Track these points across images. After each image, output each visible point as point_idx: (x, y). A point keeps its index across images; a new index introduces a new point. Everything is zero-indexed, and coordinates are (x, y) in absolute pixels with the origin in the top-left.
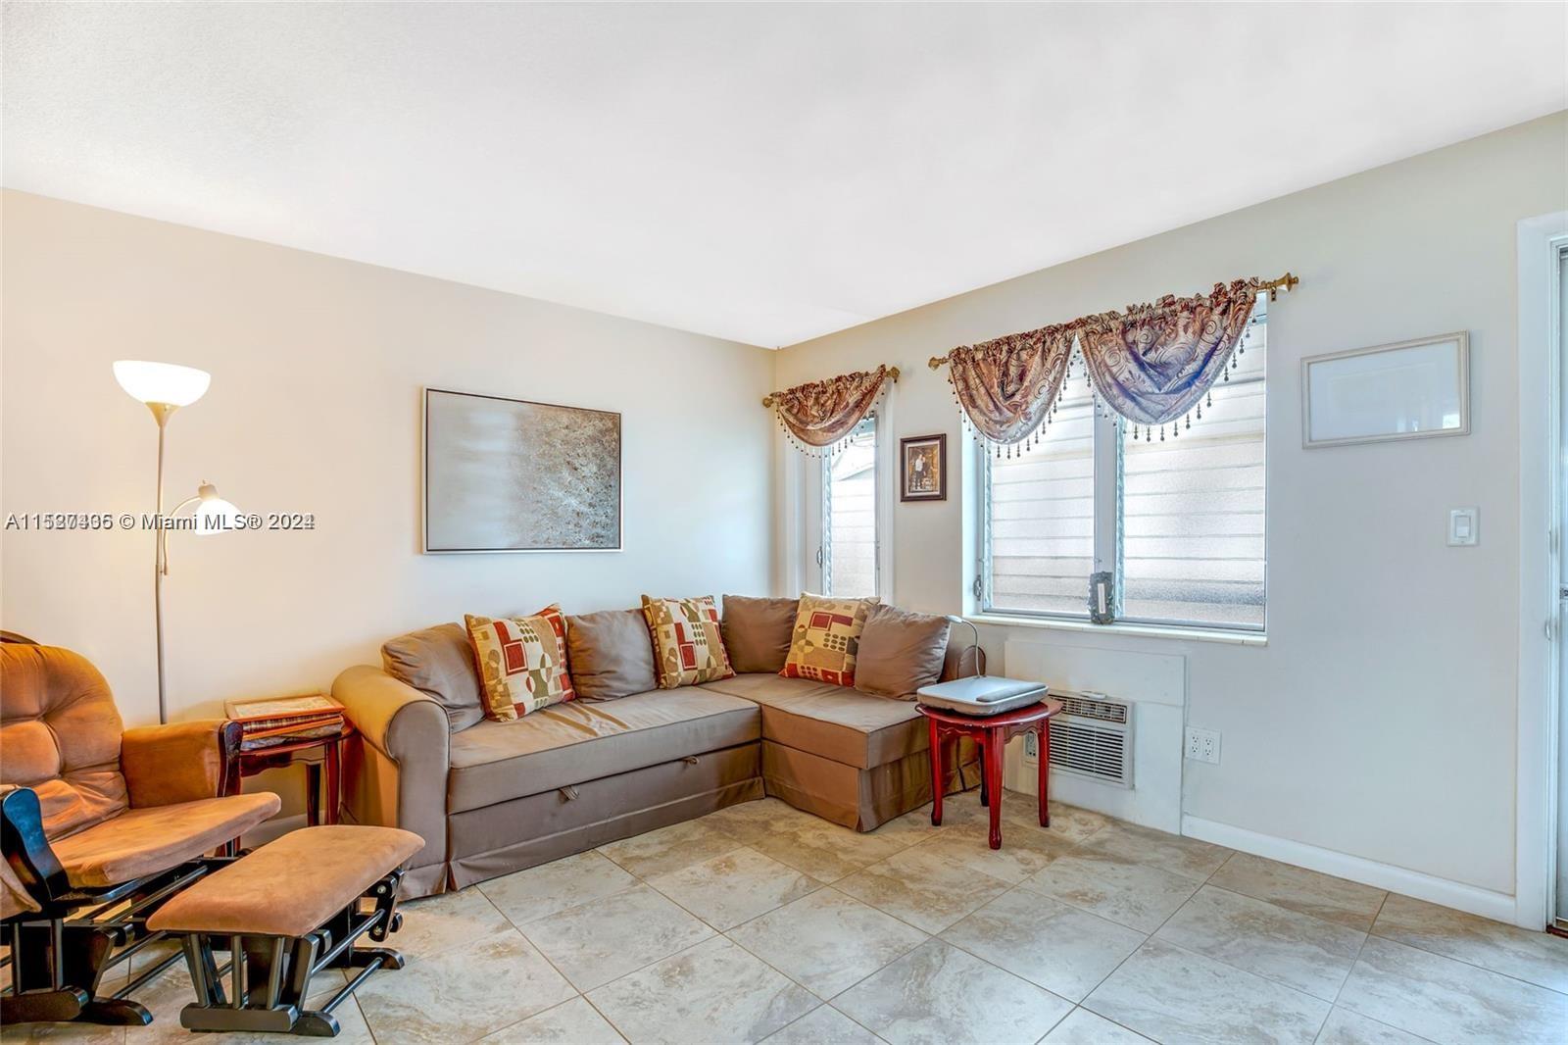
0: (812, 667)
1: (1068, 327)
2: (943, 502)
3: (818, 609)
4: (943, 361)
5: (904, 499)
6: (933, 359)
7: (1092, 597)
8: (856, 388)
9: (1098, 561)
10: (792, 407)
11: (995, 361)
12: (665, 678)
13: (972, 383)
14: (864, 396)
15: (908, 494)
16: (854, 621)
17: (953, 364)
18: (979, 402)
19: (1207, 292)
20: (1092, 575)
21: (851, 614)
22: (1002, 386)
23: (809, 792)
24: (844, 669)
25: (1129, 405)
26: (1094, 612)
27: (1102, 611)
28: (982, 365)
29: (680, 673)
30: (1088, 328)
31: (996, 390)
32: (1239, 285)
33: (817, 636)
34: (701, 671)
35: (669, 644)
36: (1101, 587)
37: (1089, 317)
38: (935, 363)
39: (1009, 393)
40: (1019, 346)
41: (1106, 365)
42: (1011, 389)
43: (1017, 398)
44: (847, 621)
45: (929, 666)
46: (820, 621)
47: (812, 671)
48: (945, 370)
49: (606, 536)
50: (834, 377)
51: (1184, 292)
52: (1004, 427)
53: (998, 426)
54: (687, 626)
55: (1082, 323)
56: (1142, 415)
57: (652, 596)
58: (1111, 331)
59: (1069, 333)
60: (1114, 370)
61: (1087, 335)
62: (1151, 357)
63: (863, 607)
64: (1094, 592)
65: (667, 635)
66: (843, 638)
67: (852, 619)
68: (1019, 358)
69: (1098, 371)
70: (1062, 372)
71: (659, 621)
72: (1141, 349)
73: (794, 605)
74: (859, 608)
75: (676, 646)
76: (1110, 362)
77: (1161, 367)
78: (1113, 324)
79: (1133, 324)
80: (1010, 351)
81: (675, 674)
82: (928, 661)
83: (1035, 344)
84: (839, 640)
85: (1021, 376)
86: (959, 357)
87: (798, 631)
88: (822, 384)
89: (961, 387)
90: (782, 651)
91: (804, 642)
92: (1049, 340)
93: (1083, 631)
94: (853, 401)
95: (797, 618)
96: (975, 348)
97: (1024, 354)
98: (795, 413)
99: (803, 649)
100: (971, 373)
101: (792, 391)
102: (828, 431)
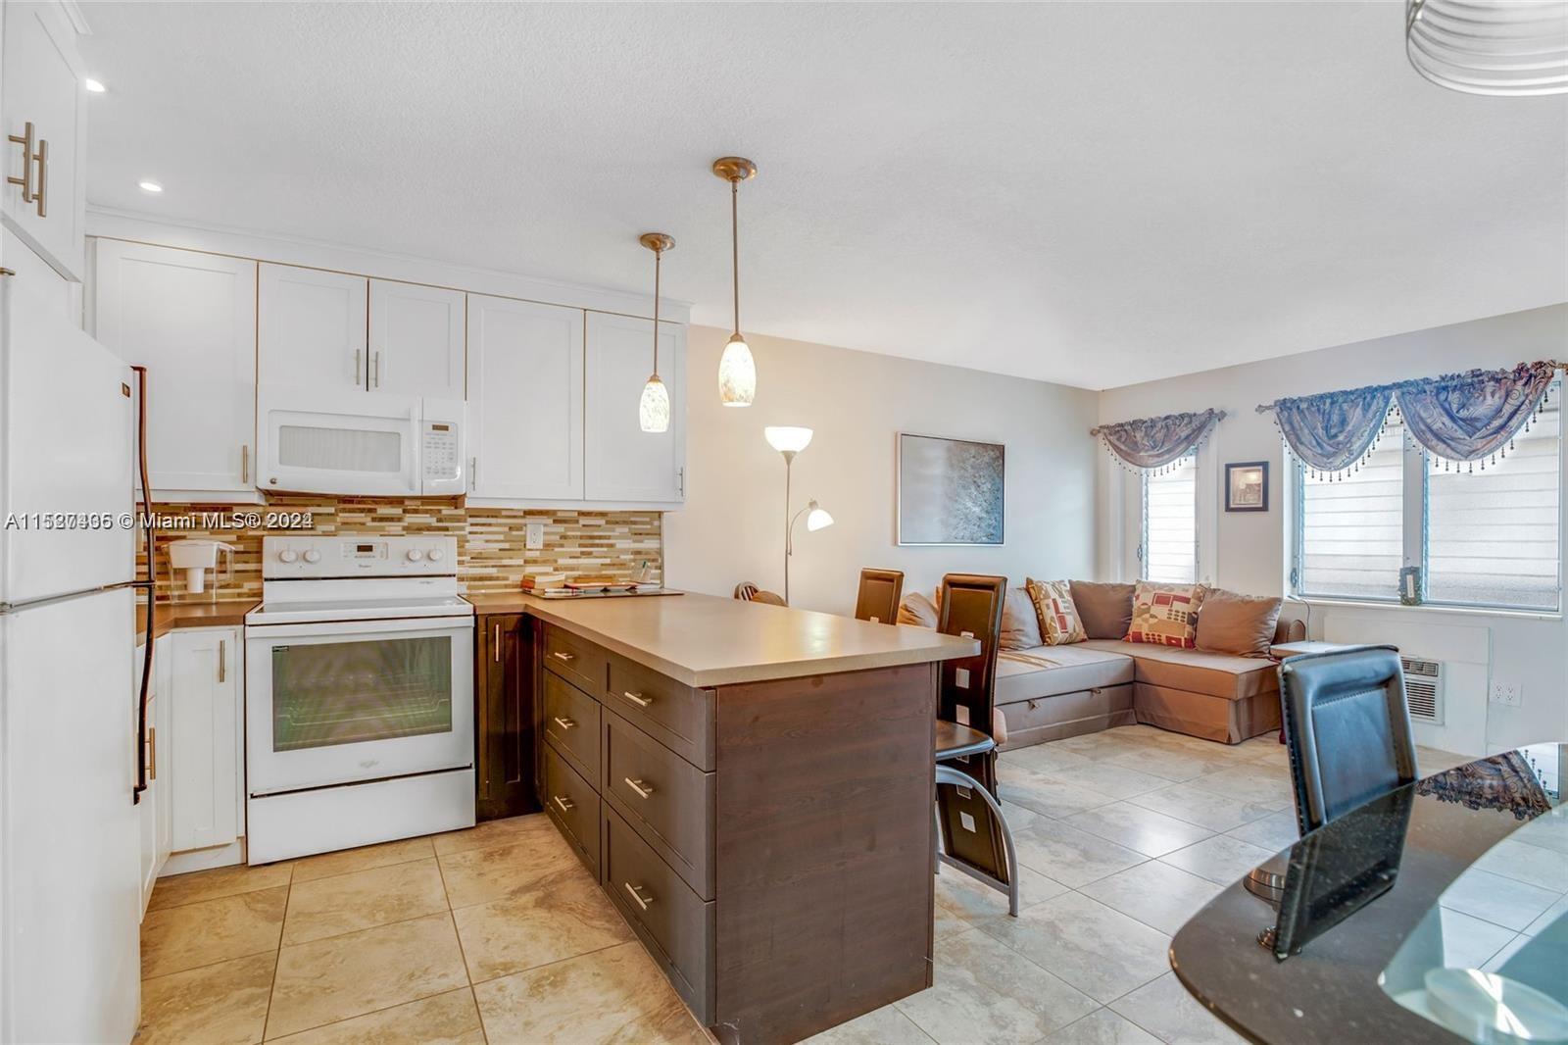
0: (1156, 634)
1: (1386, 388)
2: (1265, 512)
3: (1157, 591)
4: (1268, 408)
5: (1228, 509)
6: (1260, 406)
7: (1402, 585)
8: (1186, 425)
9: (1406, 558)
10: (1121, 437)
11: (1319, 410)
12: (1049, 638)
13: (1296, 425)
14: (1194, 431)
15: (1232, 506)
16: (1192, 601)
17: (1279, 410)
18: (1303, 439)
19: (1511, 368)
20: (1401, 570)
21: (1189, 595)
22: (1327, 429)
23: (1180, 718)
24: (1186, 636)
25: (1441, 446)
26: (1403, 596)
27: (1411, 594)
28: (1306, 413)
29: (1059, 635)
30: (1405, 390)
31: (1320, 432)
32: (1539, 364)
33: (1161, 611)
34: (1071, 634)
35: (1049, 614)
36: (1410, 578)
37: (1406, 382)
38: (1261, 409)
39: (1333, 434)
40: (1341, 400)
41: (1421, 417)
42: (1333, 431)
43: (1341, 438)
44: (1186, 600)
45: (1266, 632)
46: (1162, 600)
47: (1156, 637)
48: (1272, 415)
49: (996, 537)
50: (1163, 416)
51: (1491, 367)
52: (1330, 460)
53: (1325, 459)
54: (1059, 601)
55: (1399, 385)
56: (1453, 454)
57: (1035, 579)
58: (1425, 392)
59: (1386, 393)
60: (1429, 421)
61: (1403, 394)
62: (1463, 413)
63: (1199, 590)
64: (1403, 582)
65: (1048, 606)
66: (1184, 613)
67: (1189, 599)
68: (1341, 409)
69: (1414, 421)
70: (1380, 421)
71: (1042, 597)
72: (1455, 407)
73: (1131, 588)
74: (1195, 590)
75: (1054, 615)
76: (1424, 415)
77: (1469, 422)
78: (1427, 387)
79: (1445, 388)
80: (1332, 403)
81: (1056, 635)
82: (1266, 629)
83: (1356, 398)
84: (1180, 614)
85: (1343, 422)
86: (1285, 406)
87: (1139, 608)
88: (1152, 420)
89: (1287, 428)
90: (1124, 623)
91: (1147, 616)
92: (1370, 396)
93: (1396, 610)
94: (1183, 435)
95: (1137, 598)
96: (1301, 400)
97: (1345, 406)
98: (1123, 443)
99: (1146, 621)
100: (1296, 418)
101: (1122, 425)
102: (1158, 456)
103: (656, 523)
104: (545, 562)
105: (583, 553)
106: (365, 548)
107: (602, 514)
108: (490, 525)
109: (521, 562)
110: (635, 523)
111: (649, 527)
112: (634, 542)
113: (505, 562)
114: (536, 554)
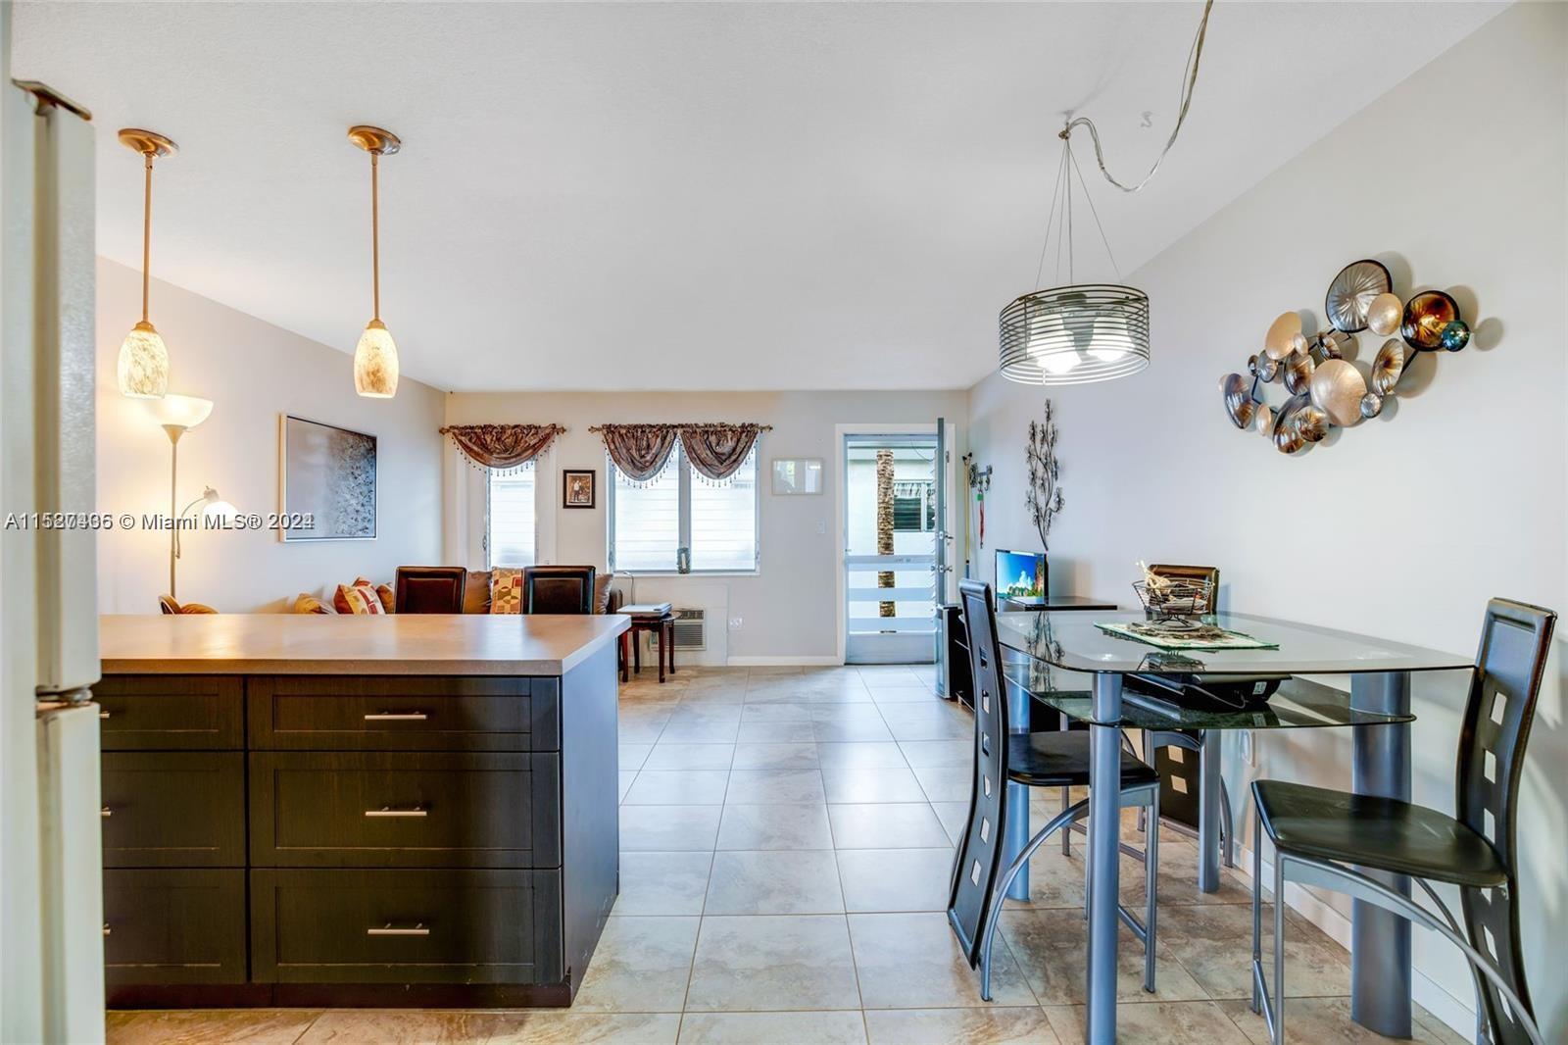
1: (674, 427)
2: (592, 510)
4: (598, 430)
5: (565, 506)
6: (592, 427)
7: (679, 560)
8: (533, 434)
9: (681, 542)
10: (471, 438)
11: (633, 436)
13: (617, 445)
14: (540, 440)
15: (568, 504)
17: (606, 432)
19: (738, 424)
20: (678, 550)
22: (639, 450)
25: (704, 468)
26: (680, 568)
27: (684, 567)
28: (625, 437)
30: (685, 429)
31: (634, 452)
32: (752, 425)
36: (683, 555)
37: (686, 424)
38: (592, 429)
39: (642, 454)
40: (647, 431)
41: (693, 449)
42: (643, 452)
43: (648, 458)
48: (599, 436)
50: (512, 424)
51: (729, 422)
52: (640, 473)
53: (637, 472)
55: (682, 426)
56: (710, 474)
58: (696, 432)
59: (675, 430)
60: (699, 452)
61: (684, 432)
62: (718, 450)
64: (680, 558)
68: (647, 437)
69: (690, 450)
70: (671, 448)
72: (714, 445)
76: (696, 448)
77: (717, 455)
78: (697, 430)
79: (707, 432)
80: (642, 432)
83: (656, 431)
85: (648, 447)
86: (610, 430)
87: (499, 591)
88: (502, 427)
89: (613, 447)
90: (485, 606)
91: (508, 598)
92: (664, 432)
93: (677, 577)
94: (532, 443)
95: (496, 582)
96: (621, 427)
97: (650, 436)
98: (474, 443)
99: (508, 602)
100: (618, 440)
101: (472, 428)
102: (506, 459)
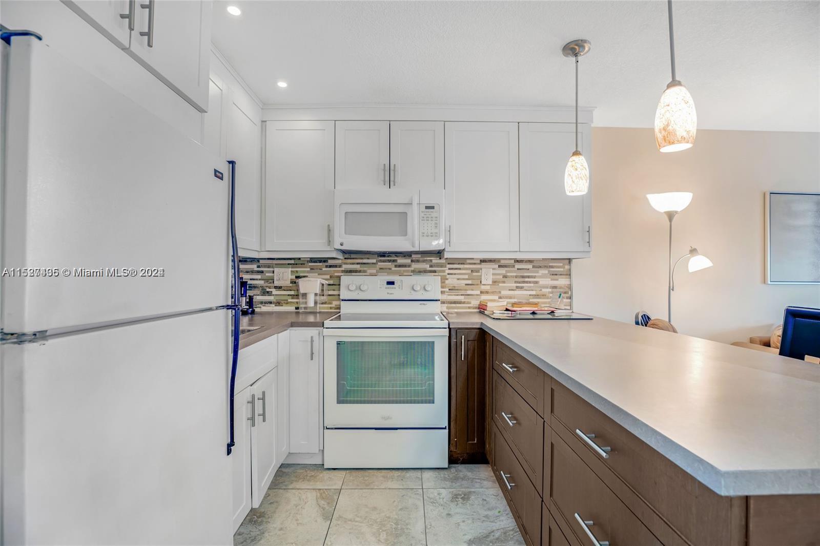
103: (567, 267)
104: (493, 293)
105: (517, 287)
106: (391, 283)
107: (530, 261)
108: (460, 269)
109: (478, 292)
110: (552, 267)
111: (562, 270)
112: (552, 280)
113: (469, 292)
114: (488, 288)
